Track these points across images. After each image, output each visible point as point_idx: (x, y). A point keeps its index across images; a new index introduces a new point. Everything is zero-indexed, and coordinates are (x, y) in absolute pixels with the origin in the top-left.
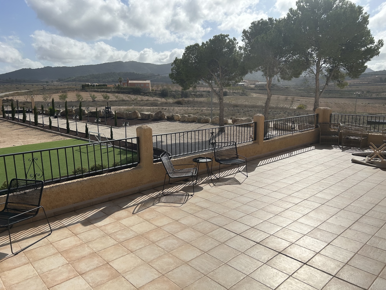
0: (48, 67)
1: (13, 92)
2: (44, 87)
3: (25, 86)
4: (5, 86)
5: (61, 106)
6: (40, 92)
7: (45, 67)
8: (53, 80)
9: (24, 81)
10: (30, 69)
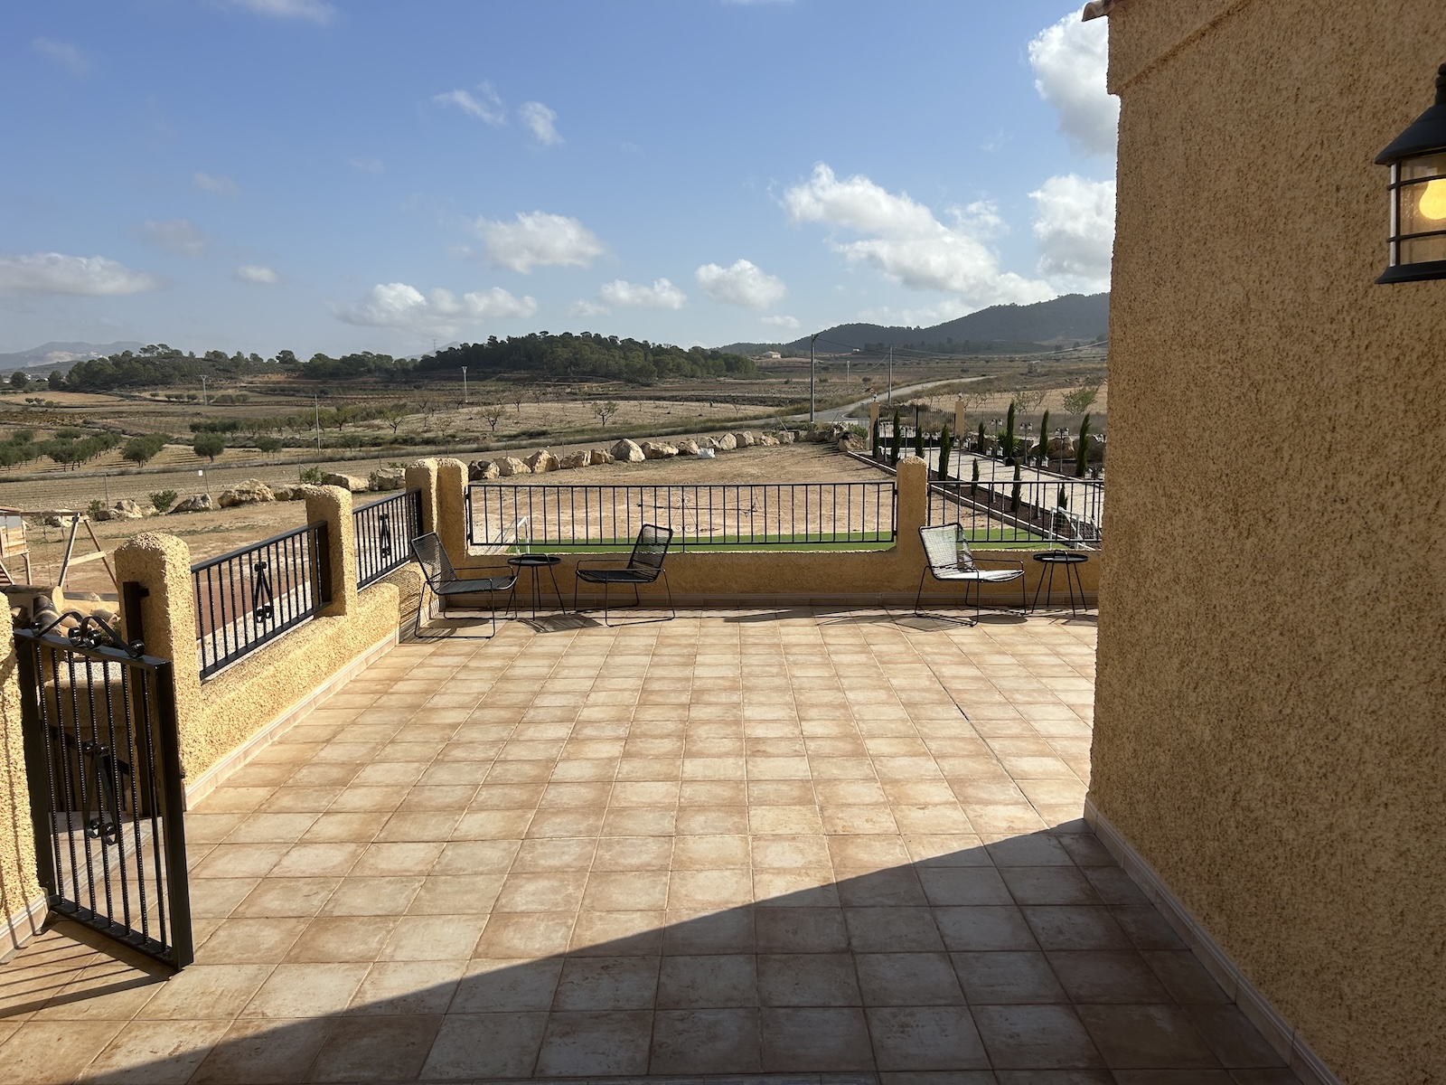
0: (1071, 296)
1: (939, 383)
2: (1031, 365)
3: (987, 362)
4: (933, 364)
5: (1030, 428)
6: (1017, 383)
7: (1061, 299)
8: (1079, 340)
9: (990, 348)
10: (1013, 307)
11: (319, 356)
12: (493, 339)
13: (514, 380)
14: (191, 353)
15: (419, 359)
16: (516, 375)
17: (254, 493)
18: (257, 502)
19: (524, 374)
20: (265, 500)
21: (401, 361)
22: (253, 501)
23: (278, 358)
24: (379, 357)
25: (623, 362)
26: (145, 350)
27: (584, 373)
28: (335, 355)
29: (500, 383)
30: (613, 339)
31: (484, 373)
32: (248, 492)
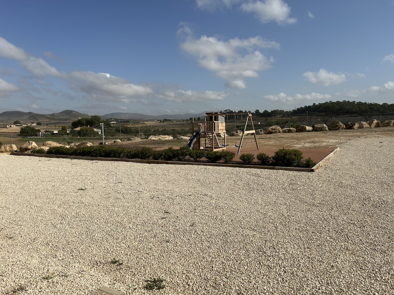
11: (265, 111)
12: (314, 104)
13: (320, 115)
14: (235, 111)
15: (292, 111)
16: (321, 114)
17: (276, 129)
18: (277, 132)
19: (323, 114)
20: (279, 132)
21: (287, 112)
22: (276, 132)
23: (255, 112)
24: (281, 111)
25: (358, 109)
26: (225, 111)
27: (344, 112)
28: (269, 111)
29: (316, 116)
30: (354, 102)
31: (311, 114)
32: (274, 129)
